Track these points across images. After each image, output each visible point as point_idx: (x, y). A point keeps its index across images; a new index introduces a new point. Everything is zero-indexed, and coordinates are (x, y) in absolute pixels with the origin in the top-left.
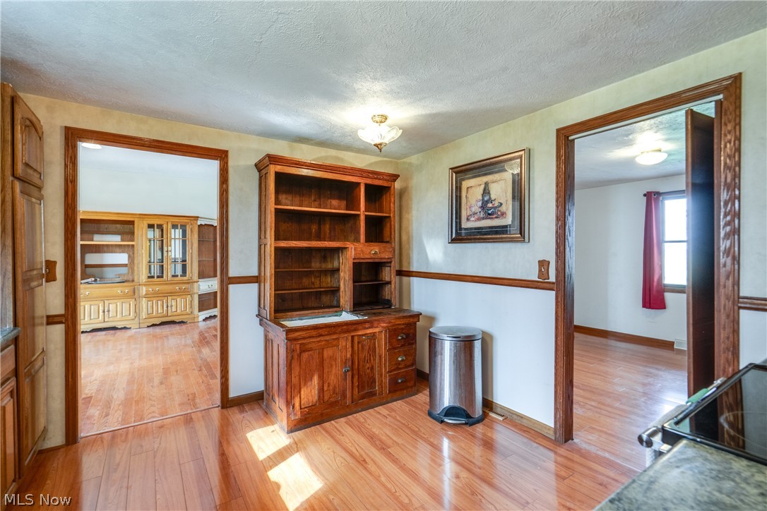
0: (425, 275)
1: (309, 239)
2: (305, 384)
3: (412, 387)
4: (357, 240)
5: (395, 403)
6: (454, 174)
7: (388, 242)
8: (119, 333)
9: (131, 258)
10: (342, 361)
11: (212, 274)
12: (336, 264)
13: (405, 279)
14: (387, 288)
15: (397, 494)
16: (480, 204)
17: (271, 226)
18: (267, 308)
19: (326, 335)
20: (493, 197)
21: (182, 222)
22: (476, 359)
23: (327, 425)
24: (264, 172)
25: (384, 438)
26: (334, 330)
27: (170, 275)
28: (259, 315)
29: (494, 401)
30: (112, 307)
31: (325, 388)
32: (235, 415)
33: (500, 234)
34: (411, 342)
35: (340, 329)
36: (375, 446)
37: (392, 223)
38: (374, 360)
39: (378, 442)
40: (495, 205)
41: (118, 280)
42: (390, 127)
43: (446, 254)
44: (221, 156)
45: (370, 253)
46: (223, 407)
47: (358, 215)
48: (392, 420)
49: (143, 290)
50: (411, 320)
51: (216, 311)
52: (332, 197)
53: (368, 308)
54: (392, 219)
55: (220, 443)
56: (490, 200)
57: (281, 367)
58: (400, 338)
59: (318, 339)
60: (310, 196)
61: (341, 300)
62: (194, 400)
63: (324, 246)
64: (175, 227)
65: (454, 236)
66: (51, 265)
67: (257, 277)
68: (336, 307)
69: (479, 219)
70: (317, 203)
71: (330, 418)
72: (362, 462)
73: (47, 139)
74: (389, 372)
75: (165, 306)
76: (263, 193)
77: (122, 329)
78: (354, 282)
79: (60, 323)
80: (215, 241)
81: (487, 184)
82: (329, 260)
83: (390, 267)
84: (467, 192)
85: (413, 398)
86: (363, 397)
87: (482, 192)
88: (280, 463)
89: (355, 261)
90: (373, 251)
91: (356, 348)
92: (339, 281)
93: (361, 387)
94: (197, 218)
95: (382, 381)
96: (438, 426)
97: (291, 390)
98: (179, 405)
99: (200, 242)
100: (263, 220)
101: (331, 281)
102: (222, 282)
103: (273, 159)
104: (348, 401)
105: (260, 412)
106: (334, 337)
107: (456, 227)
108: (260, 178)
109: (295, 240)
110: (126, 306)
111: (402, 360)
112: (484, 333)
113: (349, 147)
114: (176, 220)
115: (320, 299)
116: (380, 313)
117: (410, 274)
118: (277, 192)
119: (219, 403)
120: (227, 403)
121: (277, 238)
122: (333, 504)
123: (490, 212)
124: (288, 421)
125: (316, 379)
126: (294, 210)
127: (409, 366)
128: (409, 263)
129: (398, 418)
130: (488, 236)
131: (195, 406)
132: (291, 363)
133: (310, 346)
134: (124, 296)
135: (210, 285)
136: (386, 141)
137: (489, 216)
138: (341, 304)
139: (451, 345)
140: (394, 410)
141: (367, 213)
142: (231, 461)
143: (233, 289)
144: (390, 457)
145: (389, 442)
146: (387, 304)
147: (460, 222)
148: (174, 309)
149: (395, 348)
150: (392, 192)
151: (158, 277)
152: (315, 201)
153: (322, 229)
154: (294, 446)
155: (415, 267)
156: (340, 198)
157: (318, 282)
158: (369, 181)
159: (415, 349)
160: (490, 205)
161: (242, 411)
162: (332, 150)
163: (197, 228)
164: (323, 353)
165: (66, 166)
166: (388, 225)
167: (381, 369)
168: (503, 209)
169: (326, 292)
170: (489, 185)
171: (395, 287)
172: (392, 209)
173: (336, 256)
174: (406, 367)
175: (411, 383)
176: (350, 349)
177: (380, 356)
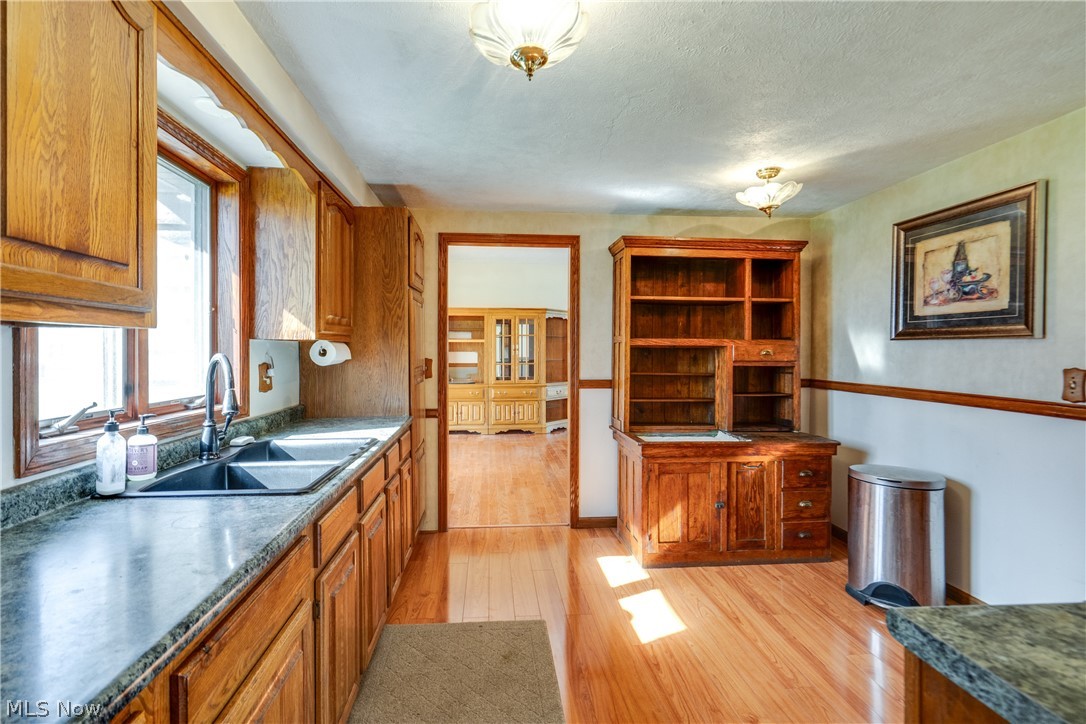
0: (853, 387)
1: (674, 336)
2: (665, 513)
3: (822, 548)
4: (740, 336)
5: (793, 565)
6: (902, 233)
7: (789, 339)
8: (470, 437)
9: (481, 357)
10: (713, 493)
11: (560, 377)
12: (710, 368)
13: (819, 393)
14: (787, 404)
15: (778, 665)
16: (948, 277)
17: (626, 322)
18: (622, 418)
19: (693, 457)
20: (973, 264)
21: (529, 316)
22: (932, 519)
23: (692, 570)
24: (618, 256)
25: (769, 601)
26: (702, 452)
27: (517, 377)
28: (612, 427)
29: (973, 595)
30: (464, 409)
31: (691, 524)
32: (585, 538)
33: (986, 325)
34: (822, 483)
35: (711, 452)
36: (756, 607)
37: (795, 311)
38: (762, 499)
39: (759, 604)
40: (977, 279)
41: (469, 381)
42: (782, 183)
43: (888, 356)
44: (572, 242)
45: (759, 353)
46: (572, 527)
47: (742, 303)
48: (787, 585)
49: (492, 393)
50: (822, 451)
51: (566, 423)
52: (706, 280)
53: (756, 429)
54: (795, 305)
55: (570, 561)
56: (967, 270)
57: (636, 489)
58: (802, 474)
59: (683, 461)
60: (676, 280)
61: (717, 416)
62: (543, 514)
63: (692, 344)
64: (522, 321)
65: (901, 329)
66: (428, 362)
67: (610, 381)
68: (710, 425)
69: (947, 301)
70: (684, 289)
71: (697, 563)
72: (735, 620)
73: (427, 247)
74: (784, 520)
75: (512, 412)
76: (618, 282)
77: (472, 433)
78: (734, 392)
79: (434, 417)
80: (565, 337)
81: (961, 246)
82: (701, 362)
83: (792, 373)
84: (925, 259)
85: (825, 564)
86: (743, 546)
87: (952, 259)
88: (632, 594)
89: (737, 365)
90: (765, 352)
91: (734, 479)
92: (714, 391)
93: (741, 531)
94: (545, 310)
95: (773, 530)
96: (860, 608)
97: (649, 518)
98: (530, 516)
99: (549, 338)
100: (617, 314)
101: (704, 391)
102: (573, 385)
103: (629, 241)
104: (722, 547)
105: (613, 540)
106: (704, 460)
107: (905, 315)
108: (615, 263)
109: (655, 338)
110: (476, 409)
111: (806, 507)
112: (948, 480)
113: (730, 211)
114: (524, 314)
115: (688, 412)
116: (772, 437)
117: (827, 385)
118: (634, 278)
119: (568, 522)
120: (577, 523)
121: (634, 334)
122: (691, 650)
123: (967, 289)
124: (644, 553)
125: (678, 511)
126: (654, 301)
127: (818, 517)
128: (826, 370)
129: (795, 583)
130: (963, 329)
131: (544, 520)
132: (647, 485)
133: (672, 468)
134: (474, 399)
135: (560, 391)
136: (777, 202)
137: (965, 295)
138: (716, 421)
139: (886, 493)
140: (791, 574)
141: (755, 299)
142: (581, 580)
143: (584, 393)
144: (774, 623)
145: (777, 608)
146: (788, 426)
147: (912, 306)
148: (521, 417)
149: (796, 488)
150: (795, 267)
151: (506, 379)
152: (682, 286)
153: (692, 323)
154: (650, 582)
155: (835, 376)
156: (716, 280)
157: (686, 391)
158: (759, 255)
159: (829, 494)
160: (967, 278)
161: (593, 535)
162: (706, 218)
163: (545, 322)
164: (688, 479)
165: (439, 269)
166: (789, 314)
167: (771, 512)
168: (993, 283)
169: (697, 404)
170: (967, 245)
171: (799, 403)
172: (795, 291)
173: (711, 358)
174: (813, 517)
175: (822, 543)
176: (726, 480)
177: (771, 496)
